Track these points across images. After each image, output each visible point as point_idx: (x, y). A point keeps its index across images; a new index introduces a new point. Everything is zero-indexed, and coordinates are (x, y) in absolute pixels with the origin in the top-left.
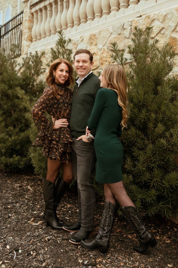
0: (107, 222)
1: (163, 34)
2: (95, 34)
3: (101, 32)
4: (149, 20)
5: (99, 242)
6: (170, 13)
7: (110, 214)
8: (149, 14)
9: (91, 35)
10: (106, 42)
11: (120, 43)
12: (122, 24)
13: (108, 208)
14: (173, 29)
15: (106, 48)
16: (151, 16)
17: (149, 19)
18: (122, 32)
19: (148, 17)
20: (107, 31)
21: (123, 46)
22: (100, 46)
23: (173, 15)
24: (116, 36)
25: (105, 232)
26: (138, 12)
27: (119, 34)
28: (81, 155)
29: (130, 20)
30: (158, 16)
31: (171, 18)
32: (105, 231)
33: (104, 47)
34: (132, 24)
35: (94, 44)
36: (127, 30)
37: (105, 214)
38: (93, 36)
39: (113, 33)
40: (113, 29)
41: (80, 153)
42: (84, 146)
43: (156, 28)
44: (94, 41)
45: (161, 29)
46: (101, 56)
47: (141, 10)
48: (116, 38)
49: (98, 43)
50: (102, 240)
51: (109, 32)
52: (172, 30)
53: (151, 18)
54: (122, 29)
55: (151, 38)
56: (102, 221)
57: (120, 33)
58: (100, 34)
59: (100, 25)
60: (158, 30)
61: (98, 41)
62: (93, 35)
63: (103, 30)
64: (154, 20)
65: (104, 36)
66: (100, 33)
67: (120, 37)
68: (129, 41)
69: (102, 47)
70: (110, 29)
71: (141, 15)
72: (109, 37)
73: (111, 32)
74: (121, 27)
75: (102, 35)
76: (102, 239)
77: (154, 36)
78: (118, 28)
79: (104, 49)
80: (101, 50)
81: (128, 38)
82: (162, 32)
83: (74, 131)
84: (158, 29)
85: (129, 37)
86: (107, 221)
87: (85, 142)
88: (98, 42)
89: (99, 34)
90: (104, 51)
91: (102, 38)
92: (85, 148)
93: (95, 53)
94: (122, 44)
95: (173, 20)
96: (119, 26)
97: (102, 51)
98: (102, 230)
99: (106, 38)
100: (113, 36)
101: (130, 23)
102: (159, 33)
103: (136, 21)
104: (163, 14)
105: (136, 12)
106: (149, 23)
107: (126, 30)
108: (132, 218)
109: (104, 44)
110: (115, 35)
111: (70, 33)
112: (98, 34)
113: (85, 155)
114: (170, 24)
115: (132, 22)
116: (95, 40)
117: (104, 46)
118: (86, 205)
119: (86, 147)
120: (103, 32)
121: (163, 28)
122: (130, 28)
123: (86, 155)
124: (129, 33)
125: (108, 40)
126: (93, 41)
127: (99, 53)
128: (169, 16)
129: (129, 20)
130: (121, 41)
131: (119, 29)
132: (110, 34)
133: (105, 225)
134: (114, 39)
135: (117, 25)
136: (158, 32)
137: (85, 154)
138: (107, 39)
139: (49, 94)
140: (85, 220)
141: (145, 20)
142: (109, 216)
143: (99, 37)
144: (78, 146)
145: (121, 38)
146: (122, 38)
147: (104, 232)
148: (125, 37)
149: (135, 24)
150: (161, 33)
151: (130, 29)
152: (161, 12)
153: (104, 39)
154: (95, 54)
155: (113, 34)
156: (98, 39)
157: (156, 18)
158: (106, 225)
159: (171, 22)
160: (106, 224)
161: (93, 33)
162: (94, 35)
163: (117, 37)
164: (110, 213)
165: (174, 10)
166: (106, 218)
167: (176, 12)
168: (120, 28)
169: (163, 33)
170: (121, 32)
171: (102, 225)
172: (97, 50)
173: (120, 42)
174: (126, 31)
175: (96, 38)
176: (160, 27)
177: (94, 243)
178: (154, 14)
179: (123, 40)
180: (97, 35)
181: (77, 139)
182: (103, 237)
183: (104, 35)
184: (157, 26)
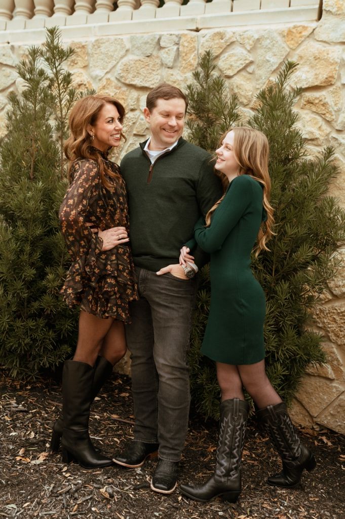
0: (237, 440)
1: (250, 73)
2: (84, 44)
3: (102, 43)
4: (223, 41)
5: (225, 482)
6: (267, 38)
7: (241, 423)
8: (221, 30)
9: (72, 44)
10: (114, 67)
11: (150, 73)
12: (155, 38)
13: (236, 412)
14: (275, 67)
15: (113, 79)
16: (228, 36)
17: (222, 39)
18: (155, 53)
19: (221, 35)
20: (119, 44)
21: (158, 81)
22: (99, 72)
23: (274, 42)
24: (141, 58)
25: (235, 460)
26: (193, 20)
27: (148, 56)
28: (171, 305)
29: (177, 33)
30: (242, 37)
31: (269, 46)
32: (235, 457)
33: (109, 76)
34: (181, 42)
35: (80, 64)
36: (169, 50)
37: (230, 424)
38: (79, 48)
39: (130, 50)
40: (131, 42)
41: (166, 302)
42: (175, 286)
43: (237, 60)
44: (80, 59)
45: (247, 64)
46: (101, 92)
47: (199, 17)
48: (140, 62)
49: (91, 65)
50: (230, 478)
51: (123, 48)
52: (273, 70)
53: (227, 38)
54: (155, 48)
55: (226, 76)
56: (226, 439)
57: (151, 54)
58: (99, 47)
59: (94, 27)
60: (242, 64)
61: (92, 59)
62: (78, 46)
63: (107, 41)
64: (232, 43)
65: (110, 54)
66: (98, 44)
67: (150, 61)
68: (171, 73)
69: (103, 75)
70: (124, 40)
71: (200, 27)
72: (122, 57)
73: (127, 48)
74: (154, 43)
75: (103, 49)
76: (230, 476)
77: (232, 74)
78: (146, 43)
79: (109, 79)
80: (100, 80)
81: (169, 68)
82: (250, 69)
83: (146, 254)
84: (243, 62)
85: (173, 65)
86: (236, 438)
87: (179, 279)
88: (91, 62)
89: (96, 47)
90: (109, 84)
91: (103, 55)
92: (177, 292)
93: (85, 85)
94: (156, 77)
95: (274, 50)
96: (149, 40)
97: (104, 82)
98: (227, 457)
99: (114, 59)
100: (130, 57)
101: (176, 40)
102: (243, 71)
103: (192, 38)
104: (253, 37)
105: (187, 20)
106: (221, 48)
107: (166, 50)
108: (283, 425)
109: (108, 70)
110: (137, 55)
111: (5, 30)
112: (91, 45)
113: (179, 306)
114: (268, 58)
115: (180, 38)
116: (83, 56)
117: (107, 73)
118: (179, 409)
119: (180, 289)
120: (107, 43)
121: (252, 63)
122: (175, 48)
123: (181, 306)
124: (173, 57)
125: (118, 63)
126: (77, 57)
127: (93, 85)
128: (266, 43)
129: (172, 33)
130: (154, 70)
131: (148, 46)
132: (124, 51)
133: (234, 446)
134: (134, 64)
135: (142, 37)
136: (241, 67)
137: (178, 304)
138: (117, 61)
139: (92, 176)
140: (174, 439)
141: (213, 39)
142: (240, 427)
143: (96, 54)
144: (159, 288)
145: (151, 63)
146: (154, 65)
147: (232, 460)
148: (162, 65)
149: (189, 42)
150: (247, 71)
151: (176, 51)
152: (247, 31)
153: (108, 59)
154: (82, 86)
155: (133, 54)
156: (91, 55)
157: (237, 41)
158: (236, 445)
159: (270, 54)
160: (236, 443)
161: (80, 43)
162: (81, 46)
163: (142, 60)
164: (242, 420)
165: (275, 35)
166: (234, 431)
167: (279, 38)
168: (150, 44)
169: (251, 71)
170: (152, 51)
171: (226, 447)
172: (89, 80)
173: (150, 71)
174: (167, 53)
175: (88, 54)
176: (245, 60)
177: (212, 487)
178: (234, 33)
179: (158, 70)
180: (90, 47)
181: (158, 273)
182: (232, 470)
183: (108, 50)
184: (241, 56)
